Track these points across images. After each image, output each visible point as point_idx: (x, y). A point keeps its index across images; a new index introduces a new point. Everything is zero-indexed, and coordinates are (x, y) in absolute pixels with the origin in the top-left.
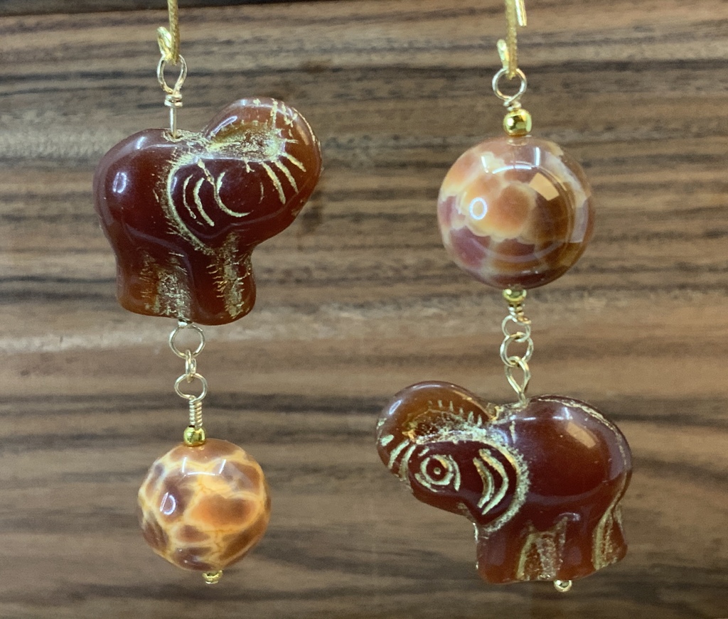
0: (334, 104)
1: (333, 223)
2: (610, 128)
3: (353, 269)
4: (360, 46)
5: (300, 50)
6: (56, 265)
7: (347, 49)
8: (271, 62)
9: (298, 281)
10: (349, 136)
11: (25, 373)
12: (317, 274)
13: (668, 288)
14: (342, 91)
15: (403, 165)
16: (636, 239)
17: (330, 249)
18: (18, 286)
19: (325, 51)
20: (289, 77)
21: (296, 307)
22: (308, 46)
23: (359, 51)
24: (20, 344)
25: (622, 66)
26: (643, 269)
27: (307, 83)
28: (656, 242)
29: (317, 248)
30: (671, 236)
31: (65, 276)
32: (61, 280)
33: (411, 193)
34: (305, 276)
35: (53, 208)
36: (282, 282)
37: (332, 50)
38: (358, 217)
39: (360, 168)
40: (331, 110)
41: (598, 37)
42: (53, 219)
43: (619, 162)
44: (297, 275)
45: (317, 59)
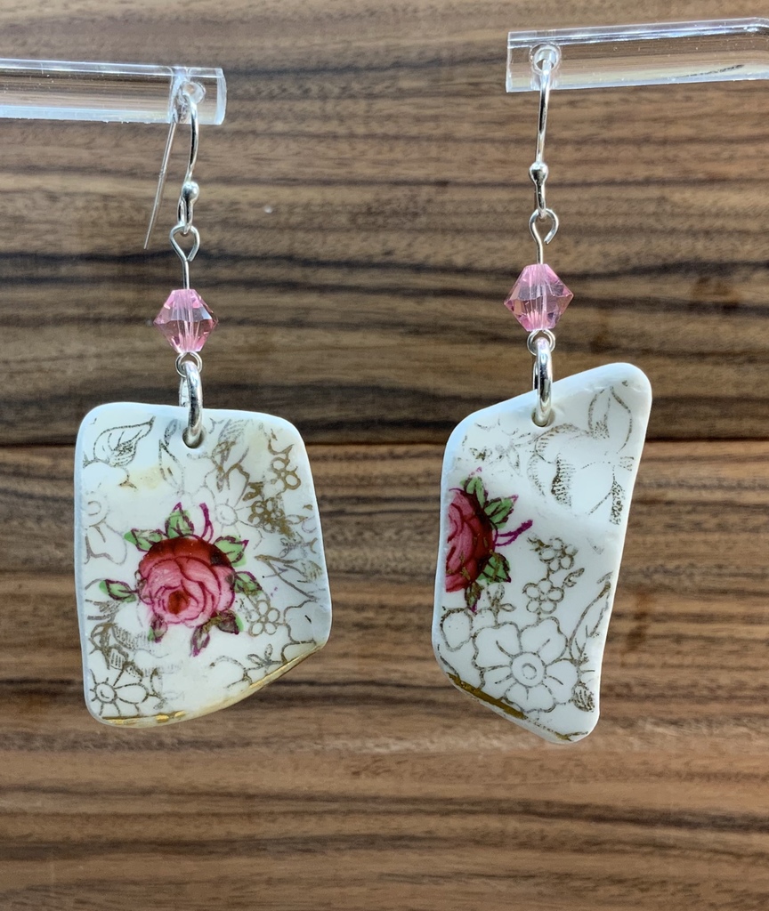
0: (665, 533)
1: (656, 642)
3: (672, 687)
4: (692, 482)
6: (396, 671)
7: (681, 485)
9: (619, 696)
10: (676, 563)
12: (636, 690)
14: (673, 522)
15: (724, 592)
17: (651, 666)
18: (360, 689)
21: (615, 720)
22: (646, 481)
23: (691, 488)
29: (638, 665)
31: (405, 681)
32: (400, 686)
33: (729, 618)
34: (625, 691)
35: (400, 619)
37: (667, 485)
38: (679, 638)
39: (684, 593)
40: (662, 539)
42: (398, 628)
44: (619, 690)
45: (654, 493)
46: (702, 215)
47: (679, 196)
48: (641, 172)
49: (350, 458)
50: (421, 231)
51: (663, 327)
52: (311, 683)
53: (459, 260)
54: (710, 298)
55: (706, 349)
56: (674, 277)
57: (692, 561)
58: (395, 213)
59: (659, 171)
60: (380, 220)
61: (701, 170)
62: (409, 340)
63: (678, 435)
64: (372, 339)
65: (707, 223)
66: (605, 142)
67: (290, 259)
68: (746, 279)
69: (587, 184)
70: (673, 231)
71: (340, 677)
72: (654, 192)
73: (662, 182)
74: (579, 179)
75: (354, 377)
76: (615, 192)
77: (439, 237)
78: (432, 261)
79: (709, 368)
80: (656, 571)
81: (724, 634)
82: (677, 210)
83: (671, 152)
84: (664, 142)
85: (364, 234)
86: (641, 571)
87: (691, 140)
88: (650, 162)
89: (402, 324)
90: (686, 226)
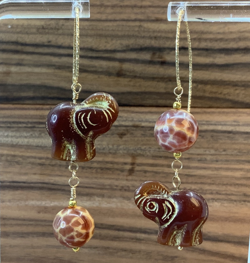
0: (141, 137)
1: (138, 173)
2: (224, 151)
4: (150, 120)
5: (132, 121)
6: (52, 179)
7: (146, 121)
8: (123, 123)
9: (125, 190)
10: (145, 147)
11: (39, 212)
12: (131, 188)
13: (240, 201)
14: (144, 133)
15: (161, 157)
16: (231, 185)
17: (136, 181)
18: (40, 185)
19: (140, 121)
20: (128, 128)
21: (124, 198)
22: (135, 119)
23: (150, 122)
24: (38, 203)
25: (230, 132)
26: (232, 195)
27: (133, 130)
28: (237, 186)
29: (132, 180)
30: (242, 185)
31: (55, 183)
32: (53, 184)
33: (162, 166)
34: (127, 188)
35: (54, 162)
36: (120, 190)
37: (142, 121)
38: (145, 172)
39: (147, 157)
40: (140, 139)
41: (223, 123)
42: (53, 166)
43: (227, 161)
44: (125, 188)
45: (137, 123)
46: (154, 32)
47: (146, 25)
48: (133, 17)
49: (37, 109)
50: (60, 35)
51: (141, 69)
52: (24, 183)
54: (157, 59)
55: (155, 76)
56: (144, 52)
57: (151, 146)
58: (52, 29)
59: (139, 17)
60: (47, 31)
61: (153, 17)
62: (56, 71)
63: (146, 105)
64: (44, 70)
65: (155, 34)
66: (121, 6)
68: (168, 53)
69: (115, 20)
70: (144, 37)
71: (33, 181)
72: (137, 24)
73: (140, 20)
74: (113, 19)
75: (38, 83)
76: (124, 23)
79: (156, 82)
80: (138, 149)
81: (160, 171)
82: (145, 30)
83: (143, 10)
84: (141, 7)
85: (41, 36)
86: (133, 149)
87: (150, 6)
88: (137, 14)
89: (54, 65)
90: (148, 35)
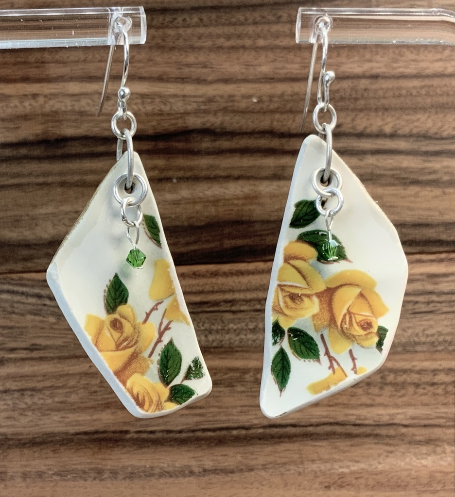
53: (388, 129)
67: (270, 133)
77: (373, 114)
78: (368, 131)
